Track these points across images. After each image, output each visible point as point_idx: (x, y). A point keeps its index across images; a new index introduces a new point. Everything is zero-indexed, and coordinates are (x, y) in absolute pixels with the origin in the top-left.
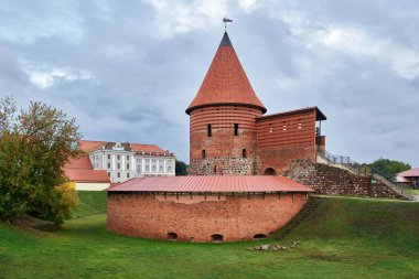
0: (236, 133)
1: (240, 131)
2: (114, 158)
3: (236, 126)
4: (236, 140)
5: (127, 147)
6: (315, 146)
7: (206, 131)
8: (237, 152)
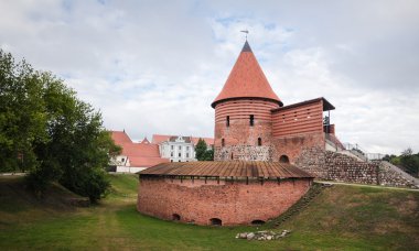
0: (252, 124)
1: (255, 121)
2: (176, 148)
3: (252, 117)
4: (252, 129)
5: (188, 140)
6: (324, 134)
7: (225, 122)
8: (252, 140)
